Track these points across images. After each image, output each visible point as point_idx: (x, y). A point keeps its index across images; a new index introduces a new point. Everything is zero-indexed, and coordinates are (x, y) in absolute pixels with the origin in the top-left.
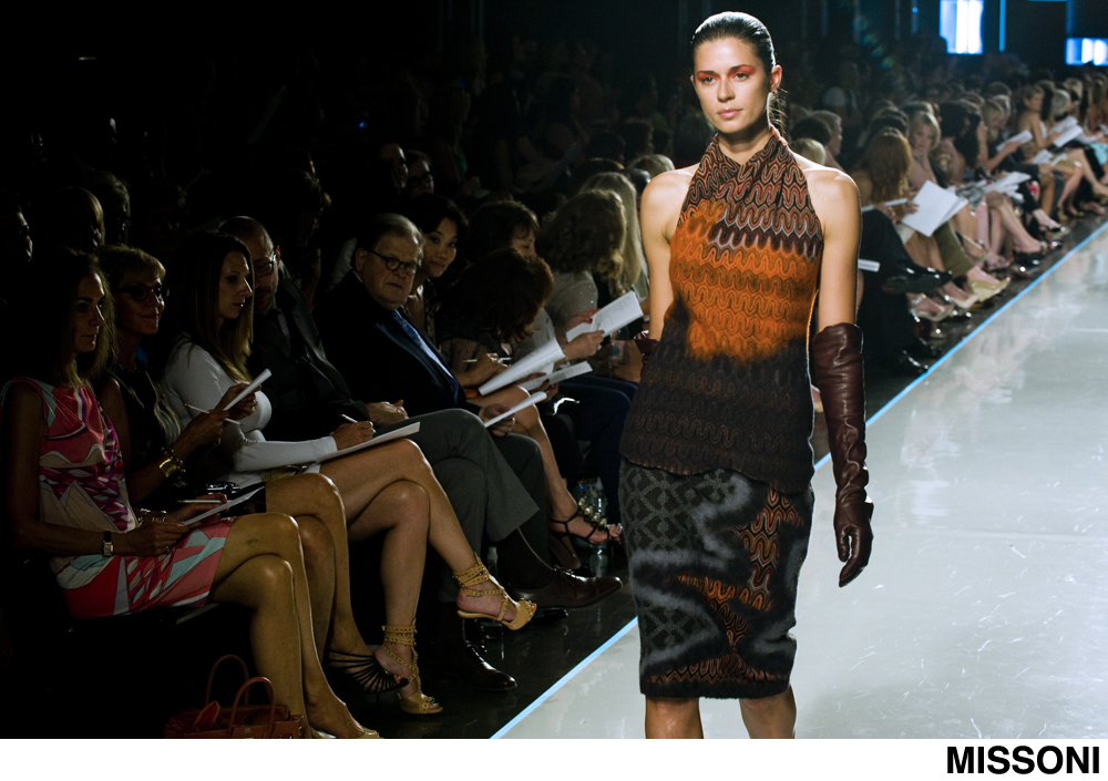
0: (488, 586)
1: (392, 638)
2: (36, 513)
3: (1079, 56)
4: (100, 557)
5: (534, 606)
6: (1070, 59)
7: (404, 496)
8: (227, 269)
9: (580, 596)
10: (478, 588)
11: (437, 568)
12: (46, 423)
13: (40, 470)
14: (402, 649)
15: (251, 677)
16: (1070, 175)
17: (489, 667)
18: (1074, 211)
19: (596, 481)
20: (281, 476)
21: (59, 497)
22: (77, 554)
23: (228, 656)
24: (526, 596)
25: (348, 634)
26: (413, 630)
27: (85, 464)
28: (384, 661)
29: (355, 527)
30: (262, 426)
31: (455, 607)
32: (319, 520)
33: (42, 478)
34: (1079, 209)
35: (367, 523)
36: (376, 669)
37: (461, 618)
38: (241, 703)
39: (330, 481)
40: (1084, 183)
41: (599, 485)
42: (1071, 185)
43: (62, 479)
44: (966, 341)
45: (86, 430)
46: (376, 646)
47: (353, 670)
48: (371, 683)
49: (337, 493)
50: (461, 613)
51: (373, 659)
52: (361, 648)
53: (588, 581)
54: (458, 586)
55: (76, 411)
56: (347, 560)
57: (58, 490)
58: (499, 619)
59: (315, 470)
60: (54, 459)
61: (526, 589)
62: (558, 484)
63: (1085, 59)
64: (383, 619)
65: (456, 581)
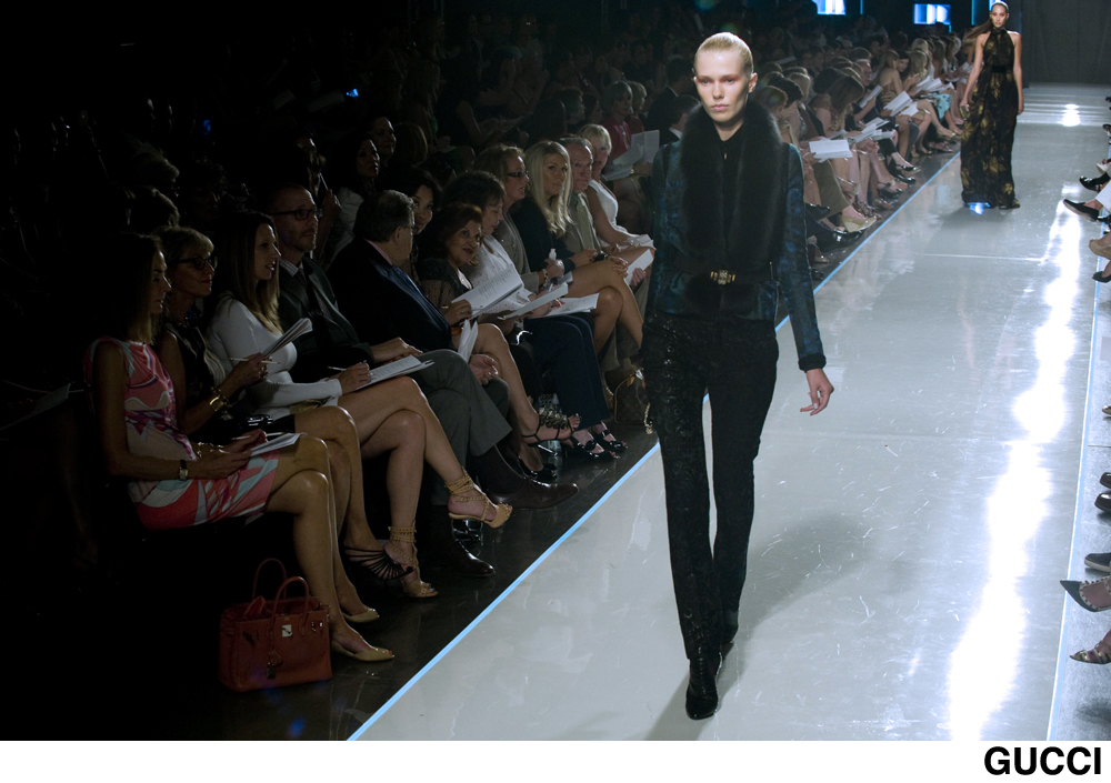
0: (473, 493)
1: (396, 536)
2: (126, 446)
3: (924, 17)
4: (177, 481)
5: (511, 508)
6: (917, 21)
7: (405, 423)
8: (259, 240)
9: (545, 499)
10: (465, 495)
11: (431, 479)
12: (128, 375)
13: (125, 413)
14: (405, 546)
15: (289, 577)
16: (922, 121)
17: (473, 557)
18: (925, 150)
19: (552, 397)
20: (306, 409)
21: (140, 432)
22: (160, 479)
23: (268, 560)
24: (501, 499)
25: (361, 534)
26: (413, 530)
27: (157, 408)
28: (392, 554)
29: (366, 447)
30: (290, 368)
31: (446, 509)
32: (338, 443)
33: (127, 419)
34: (928, 149)
35: (376, 445)
36: (387, 561)
37: (450, 518)
38: (281, 597)
39: (346, 412)
40: (932, 128)
41: (555, 400)
42: (923, 127)
43: (141, 420)
44: (842, 264)
45: (156, 380)
46: (385, 541)
47: (368, 563)
48: (384, 572)
49: (351, 421)
50: (451, 515)
51: (384, 553)
52: (373, 545)
53: (552, 487)
54: (448, 493)
55: (146, 363)
56: (361, 475)
57: (139, 429)
58: (482, 519)
59: (333, 403)
60: (134, 403)
61: (502, 493)
62: (522, 402)
63: (930, 21)
64: (389, 521)
65: (447, 490)
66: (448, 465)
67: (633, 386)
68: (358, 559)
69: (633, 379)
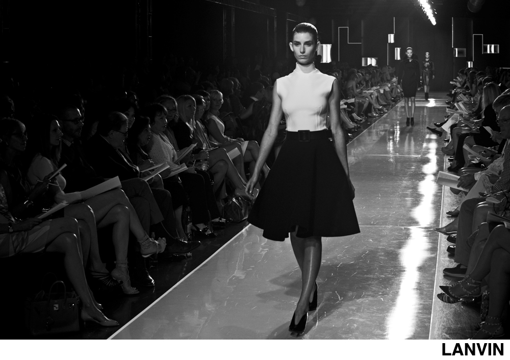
1: (119, 265)
7: (119, 211)
9: (185, 249)
26: (127, 262)
32: (85, 221)
39: (89, 206)
47: (101, 279)
48: (109, 283)
49: (92, 211)
50: (143, 256)
52: (104, 270)
53: (188, 243)
54: (140, 245)
56: (96, 237)
66: (139, 231)
67: (230, 205)
68: (97, 277)
69: (231, 202)
